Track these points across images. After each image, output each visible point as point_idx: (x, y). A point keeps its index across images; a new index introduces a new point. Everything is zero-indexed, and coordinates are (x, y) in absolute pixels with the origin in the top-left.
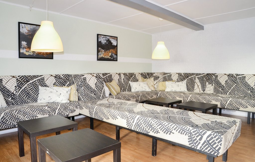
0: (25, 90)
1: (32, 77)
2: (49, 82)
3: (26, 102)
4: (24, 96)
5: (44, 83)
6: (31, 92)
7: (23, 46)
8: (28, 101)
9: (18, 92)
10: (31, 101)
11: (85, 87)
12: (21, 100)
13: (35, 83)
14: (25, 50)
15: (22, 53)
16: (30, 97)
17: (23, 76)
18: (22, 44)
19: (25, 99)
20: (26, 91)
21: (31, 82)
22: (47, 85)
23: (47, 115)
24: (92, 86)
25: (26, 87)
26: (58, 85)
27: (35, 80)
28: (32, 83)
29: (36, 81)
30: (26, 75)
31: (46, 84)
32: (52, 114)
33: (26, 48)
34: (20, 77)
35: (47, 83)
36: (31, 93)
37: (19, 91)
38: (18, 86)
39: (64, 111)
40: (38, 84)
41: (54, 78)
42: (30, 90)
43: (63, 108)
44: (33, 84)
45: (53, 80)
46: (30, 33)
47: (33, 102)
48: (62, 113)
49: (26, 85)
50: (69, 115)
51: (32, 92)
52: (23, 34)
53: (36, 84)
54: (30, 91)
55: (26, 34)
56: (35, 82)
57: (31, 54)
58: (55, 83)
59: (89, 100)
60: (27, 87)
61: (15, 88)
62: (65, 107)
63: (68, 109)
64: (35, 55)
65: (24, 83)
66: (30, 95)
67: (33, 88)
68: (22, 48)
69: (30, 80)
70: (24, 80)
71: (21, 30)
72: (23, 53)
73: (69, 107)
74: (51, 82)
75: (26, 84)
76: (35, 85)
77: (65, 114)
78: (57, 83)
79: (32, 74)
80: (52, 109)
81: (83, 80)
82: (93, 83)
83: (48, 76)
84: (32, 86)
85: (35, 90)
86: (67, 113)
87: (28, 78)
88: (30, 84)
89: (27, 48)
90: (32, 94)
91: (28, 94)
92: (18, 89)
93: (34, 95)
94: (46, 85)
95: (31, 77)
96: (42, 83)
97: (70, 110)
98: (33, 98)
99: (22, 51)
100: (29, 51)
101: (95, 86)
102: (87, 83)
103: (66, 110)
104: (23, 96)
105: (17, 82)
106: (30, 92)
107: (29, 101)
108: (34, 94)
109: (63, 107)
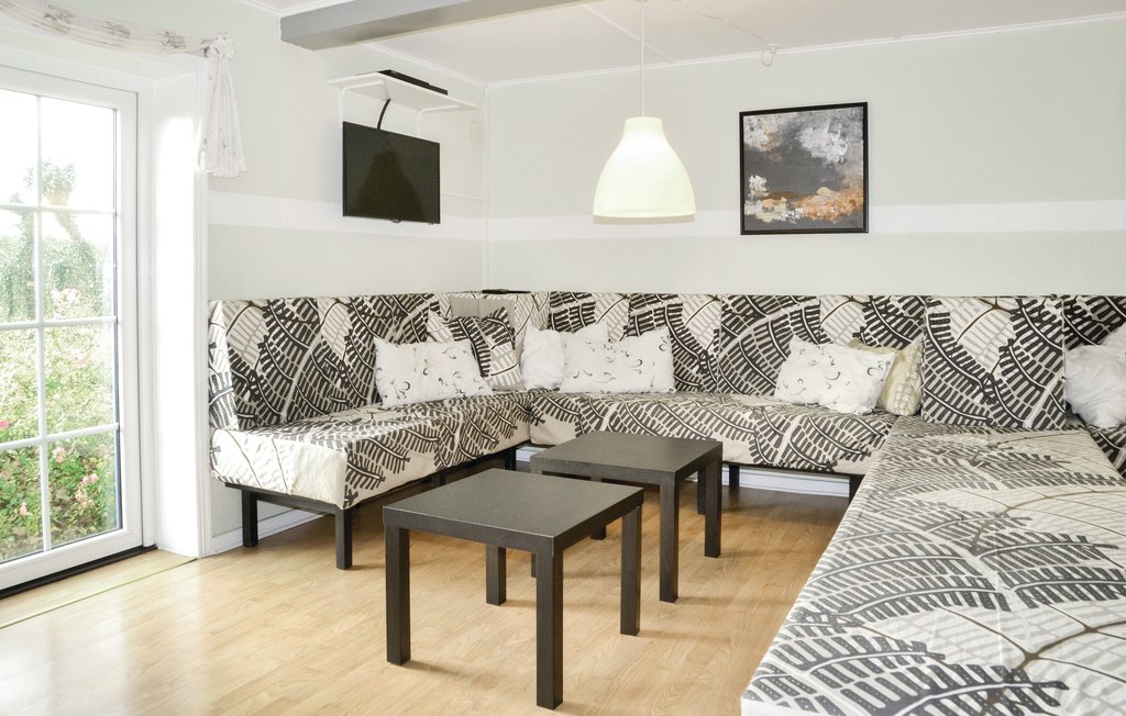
0: (744, 347)
1: (774, 300)
2: (838, 322)
3: (741, 389)
4: (737, 368)
5: (816, 329)
6: (764, 356)
7: (753, 192)
8: (747, 386)
9: (721, 350)
10: (757, 389)
11: (934, 359)
12: (727, 377)
13: (780, 326)
14: (760, 204)
15: (750, 216)
16: (757, 373)
17: (744, 297)
18: (751, 186)
19: (739, 379)
20: (746, 349)
21: (769, 318)
22: (825, 336)
23: (747, 441)
24: (982, 358)
25: (750, 336)
26: (876, 340)
27: (783, 312)
28: (773, 322)
29: (786, 316)
30: (756, 292)
31: (822, 330)
32: (767, 442)
33: (763, 198)
34: (735, 299)
35: (829, 326)
36: (763, 360)
37: (725, 346)
38: (723, 330)
39: (815, 442)
40: (792, 328)
41: (860, 311)
42: (761, 347)
43: (813, 430)
44: (775, 326)
45: (858, 318)
46: (778, 144)
47: (763, 393)
48: (806, 450)
49: (749, 330)
50: (836, 464)
51: (768, 358)
52: (755, 152)
53: (786, 330)
54: (760, 352)
55: (765, 149)
56: (783, 321)
57: (779, 218)
58: (863, 329)
59: (951, 421)
60: (754, 337)
61: (715, 337)
62: (821, 427)
63: (836, 438)
64: (796, 220)
65: (745, 320)
66: (757, 366)
67: (772, 341)
68: (749, 199)
69: (764, 312)
70: (748, 310)
71: (746, 140)
72: (753, 217)
73: (841, 431)
74: (847, 324)
75: (749, 324)
76: (780, 332)
77: (817, 458)
78: (872, 330)
79: (776, 291)
80: (765, 423)
81: (932, 323)
82: (987, 341)
83: (837, 301)
84: (769, 335)
85: (777, 351)
86: (826, 454)
87: (761, 305)
88: (765, 328)
89: (766, 198)
90: (766, 365)
91: (753, 361)
92: (723, 339)
93: (772, 366)
94: (822, 334)
95: (771, 302)
96: (809, 326)
97: (842, 444)
98: (765, 380)
99: (749, 210)
100: (773, 209)
101: (1001, 357)
102: (953, 339)
103: (827, 442)
104: (733, 367)
105: (723, 316)
106: (760, 356)
107: (751, 386)
108: (771, 363)
109: (812, 426)
